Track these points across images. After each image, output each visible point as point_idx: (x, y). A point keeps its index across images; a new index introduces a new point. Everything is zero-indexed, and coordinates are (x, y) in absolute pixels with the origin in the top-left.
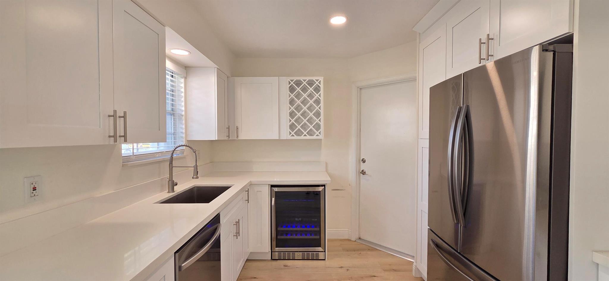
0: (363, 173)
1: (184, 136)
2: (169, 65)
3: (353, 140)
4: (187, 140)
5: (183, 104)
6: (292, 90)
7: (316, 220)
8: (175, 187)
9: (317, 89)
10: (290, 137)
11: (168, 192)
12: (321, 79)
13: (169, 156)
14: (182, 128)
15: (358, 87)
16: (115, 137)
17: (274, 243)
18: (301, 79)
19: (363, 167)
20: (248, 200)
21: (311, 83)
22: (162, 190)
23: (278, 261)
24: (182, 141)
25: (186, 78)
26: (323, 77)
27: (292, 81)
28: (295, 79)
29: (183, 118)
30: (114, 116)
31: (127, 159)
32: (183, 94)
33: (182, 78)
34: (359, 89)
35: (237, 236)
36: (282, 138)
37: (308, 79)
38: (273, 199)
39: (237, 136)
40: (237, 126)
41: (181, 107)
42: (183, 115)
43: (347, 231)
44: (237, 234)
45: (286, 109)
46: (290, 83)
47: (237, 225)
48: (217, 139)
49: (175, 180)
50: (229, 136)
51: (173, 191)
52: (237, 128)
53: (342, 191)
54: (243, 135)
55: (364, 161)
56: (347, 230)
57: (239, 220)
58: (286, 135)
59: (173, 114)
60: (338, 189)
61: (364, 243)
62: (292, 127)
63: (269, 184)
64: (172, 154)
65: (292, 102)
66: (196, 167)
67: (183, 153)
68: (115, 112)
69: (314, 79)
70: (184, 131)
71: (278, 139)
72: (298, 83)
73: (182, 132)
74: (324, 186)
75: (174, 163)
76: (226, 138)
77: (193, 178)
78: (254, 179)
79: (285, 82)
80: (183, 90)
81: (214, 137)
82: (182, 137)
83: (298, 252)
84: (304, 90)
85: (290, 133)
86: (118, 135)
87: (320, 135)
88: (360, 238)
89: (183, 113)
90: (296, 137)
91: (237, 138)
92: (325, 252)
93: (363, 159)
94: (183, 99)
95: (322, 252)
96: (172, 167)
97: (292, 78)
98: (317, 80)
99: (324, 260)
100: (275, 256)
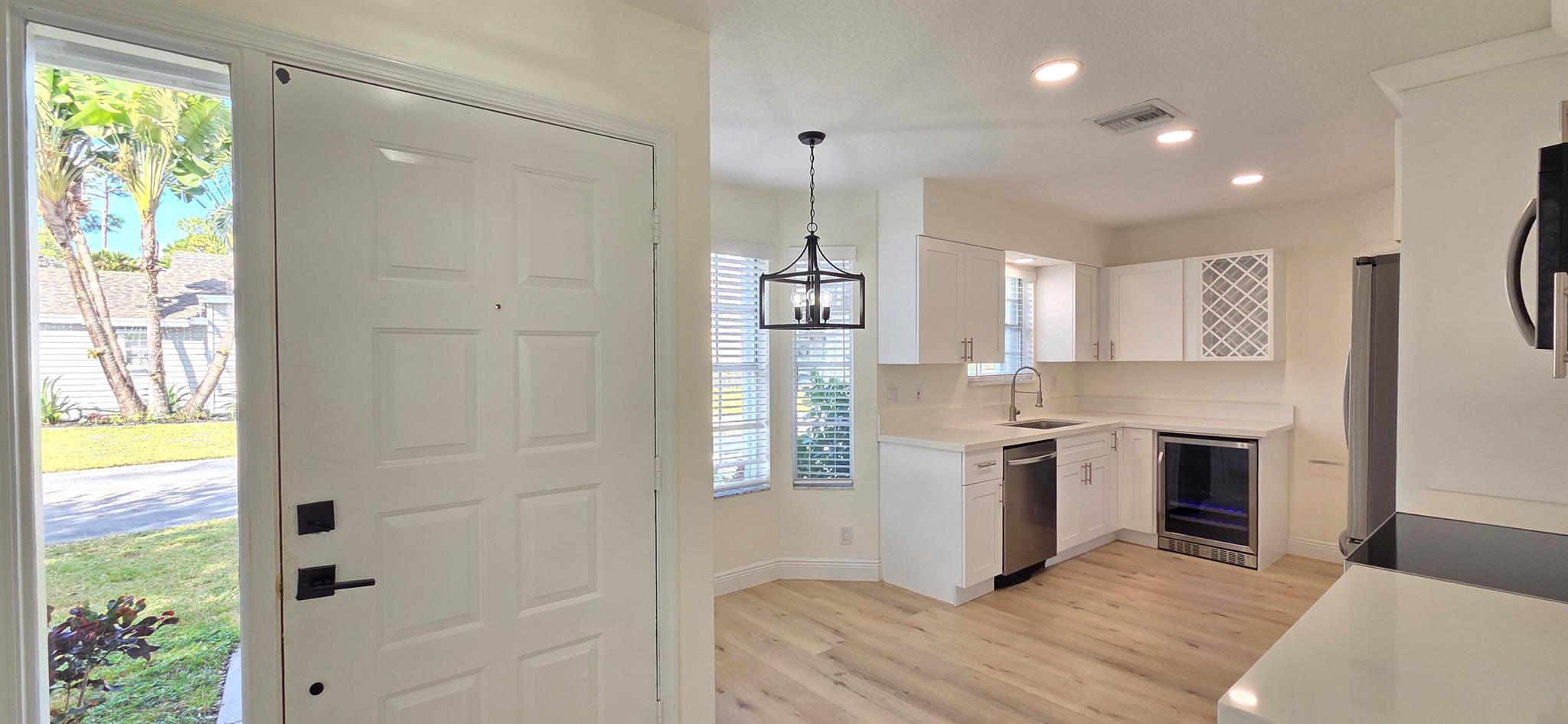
1: (1032, 356)
4: (1036, 361)
5: (1032, 315)
6: (1209, 276)
7: (1241, 498)
8: (1017, 416)
9: (1260, 272)
10: (1204, 358)
11: (1010, 420)
12: (1269, 253)
13: (1010, 379)
14: (1030, 346)
16: (965, 358)
17: (1163, 523)
18: (1227, 257)
20: (1115, 447)
21: (1248, 262)
22: (1003, 418)
23: (1173, 553)
24: (1031, 363)
25: (1036, 282)
26: (1272, 249)
27: (1209, 262)
28: (1215, 258)
29: (1032, 333)
31: (971, 382)
32: (1032, 304)
33: (1031, 283)
35: (1086, 481)
36: (1188, 359)
37: (1240, 255)
38: (1161, 454)
39: (1112, 357)
40: (1111, 342)
41: (1029, 320)
42: (1031, 330)
45: (1197, 309)
46: (1204, 266)
47: (1086, 468)
48: (1074, 361)
50: (1098, 356)
51: (1015, 419)
52: (1112, 344)
53: (1336, 466)
54: (1123, 355)
57: (1090, 464)
58: (1196, 353)
59: (1019, 328)
60: (1326, 460)
62: (1209, 340)
63: (1154, 430)
64: (1015, 377)
65: (1207, 298)
66: (1040, 394)
67: (1031, 378)
69: (1253, 254)
70: (1033, 350)
71: (1182, 360)
72: (1221, 265)
73: (1030, 352)
74: (1257, 441)
75: (1017, 389)
76: (1095, 360)
77: (1036, 406)
78: (1128, 421)
79: (1196, 266)
80: (1032, 298)
81: (1070, 357)
82: (1030, 358)
83: (1205, 545)
84: (1234, 275)
85: (1205, 351)
86: (967, 356)
87: (1265, 354)
89: (1032, 327)
90: (1215, 358)
91: (1113, 359)
92: (1257, 555)
94: (1032, 310)
95: (1252, 554)
96: (1015, 392)
97: (1208, 258)
98: (1260, 256)
99: (1256, 569)
100: (1166, 544)
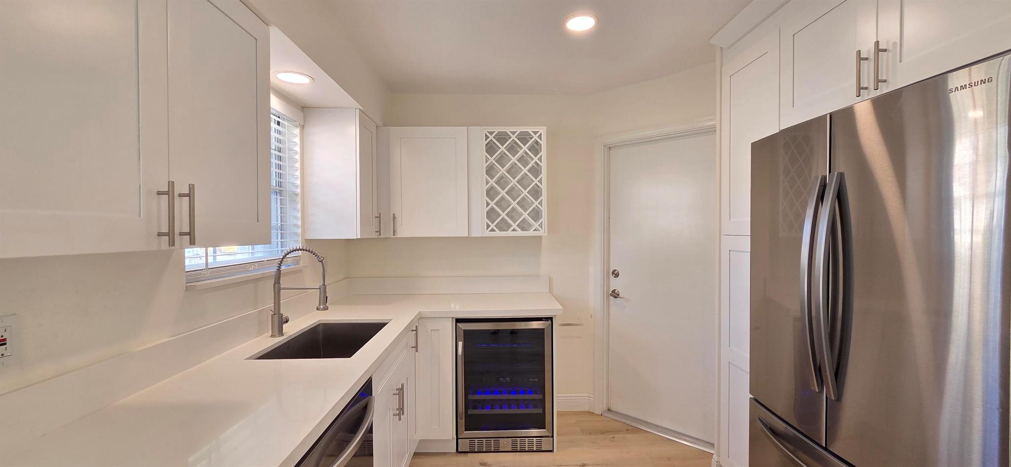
0: (615, 295)
1: (299, 231)
2: (275, 103)
3: (597, 237)
4: (305, 239)
5: (298, 174)
6: (490, 149)
7: (537, 380)
8: (284, 326)
9: (535, 149)
10: (487, 233)
11: (272, 336)
12: (542, 130)
13: (274, 270)
14: (296, 217)
15: (605, 146)
16: (170, 234)
17: (462, 422)
18: (508, 130)
19: (615, 284)
20: (416, 347)
21: (524, 138)
22: (260, 333)
23: (469, 454)
24: (297, 241)
25: (303, 127)
26: (546, 127)
27: (491, 133)
28: (497, 130)
29: (299, 199)
30: (169, 192)
31: (195, 276)
32: (298, 157)
33: (296, 126)
34: (606, 148)
35: (399, 415)
36: (474, 235)
37: (519, 130)
38: (460, 344)
39: (394, 232)
40: (394, 214)
41: (294, 178)
42: (297, 195)
43: (587, 398)
44: (401, 410)
45: (481, 183)
46: (487, 137)
47: (399, 394)
48: (359, 237)
49: (284, 312)
50: (380, 232)
51: (281, 333)
52: (394, 218)
53: (577, 326)
54: (406, 230)
55: (616, 274)
56: (587, 395)
57: (403, 385)
58: (480, 229)
59: (279, 192)
60: (571, 323)
61: (618, 419)
62: (491, 214)
63: (452, 318)
64: (280, 265)
65: (490, 171)
66: (323, 289)
67: (298, 263)
68: (171, 184)
69: (530, 130)
70: (299, 223)
71: (467, 236)
72: (502, 138)
73: (296, 225)
74: (551, 319)
75: (283, 283)
76: (375, 235)
77: (318, 309)
78: (427, 308)
79: (479, 135)
80: (297, 149)
81: (353, 231)
82: (296, 234)
83: (504, 438)
84: (513, 149)
85: (488, 226)
86: (177, 231)
87: (540, 229)
88: (609, 410)
89: (299, 191)
90: (498, 233)
91: (394, 235)
92: (553, 437)
93: (615, 270)
94: (298, 165)
95: (548, 437)
96: (280, 290)
97: (491, 129)
98: (535, 133)
99: (551, 451)
100: (464, 445)
